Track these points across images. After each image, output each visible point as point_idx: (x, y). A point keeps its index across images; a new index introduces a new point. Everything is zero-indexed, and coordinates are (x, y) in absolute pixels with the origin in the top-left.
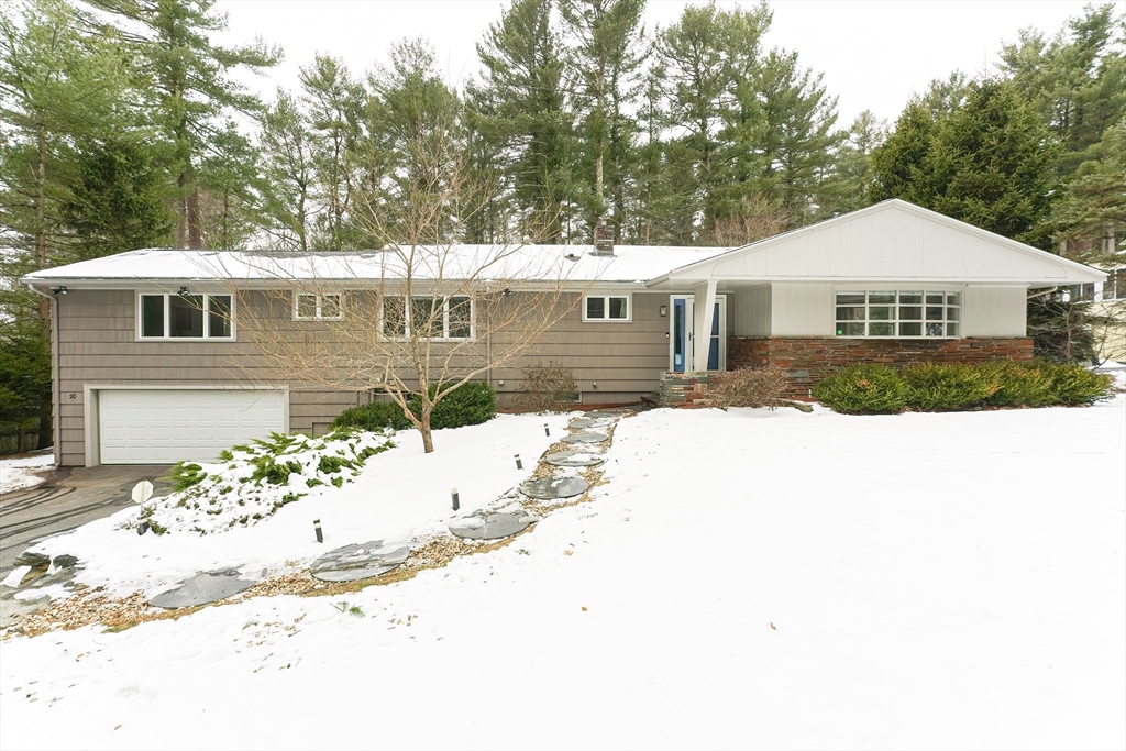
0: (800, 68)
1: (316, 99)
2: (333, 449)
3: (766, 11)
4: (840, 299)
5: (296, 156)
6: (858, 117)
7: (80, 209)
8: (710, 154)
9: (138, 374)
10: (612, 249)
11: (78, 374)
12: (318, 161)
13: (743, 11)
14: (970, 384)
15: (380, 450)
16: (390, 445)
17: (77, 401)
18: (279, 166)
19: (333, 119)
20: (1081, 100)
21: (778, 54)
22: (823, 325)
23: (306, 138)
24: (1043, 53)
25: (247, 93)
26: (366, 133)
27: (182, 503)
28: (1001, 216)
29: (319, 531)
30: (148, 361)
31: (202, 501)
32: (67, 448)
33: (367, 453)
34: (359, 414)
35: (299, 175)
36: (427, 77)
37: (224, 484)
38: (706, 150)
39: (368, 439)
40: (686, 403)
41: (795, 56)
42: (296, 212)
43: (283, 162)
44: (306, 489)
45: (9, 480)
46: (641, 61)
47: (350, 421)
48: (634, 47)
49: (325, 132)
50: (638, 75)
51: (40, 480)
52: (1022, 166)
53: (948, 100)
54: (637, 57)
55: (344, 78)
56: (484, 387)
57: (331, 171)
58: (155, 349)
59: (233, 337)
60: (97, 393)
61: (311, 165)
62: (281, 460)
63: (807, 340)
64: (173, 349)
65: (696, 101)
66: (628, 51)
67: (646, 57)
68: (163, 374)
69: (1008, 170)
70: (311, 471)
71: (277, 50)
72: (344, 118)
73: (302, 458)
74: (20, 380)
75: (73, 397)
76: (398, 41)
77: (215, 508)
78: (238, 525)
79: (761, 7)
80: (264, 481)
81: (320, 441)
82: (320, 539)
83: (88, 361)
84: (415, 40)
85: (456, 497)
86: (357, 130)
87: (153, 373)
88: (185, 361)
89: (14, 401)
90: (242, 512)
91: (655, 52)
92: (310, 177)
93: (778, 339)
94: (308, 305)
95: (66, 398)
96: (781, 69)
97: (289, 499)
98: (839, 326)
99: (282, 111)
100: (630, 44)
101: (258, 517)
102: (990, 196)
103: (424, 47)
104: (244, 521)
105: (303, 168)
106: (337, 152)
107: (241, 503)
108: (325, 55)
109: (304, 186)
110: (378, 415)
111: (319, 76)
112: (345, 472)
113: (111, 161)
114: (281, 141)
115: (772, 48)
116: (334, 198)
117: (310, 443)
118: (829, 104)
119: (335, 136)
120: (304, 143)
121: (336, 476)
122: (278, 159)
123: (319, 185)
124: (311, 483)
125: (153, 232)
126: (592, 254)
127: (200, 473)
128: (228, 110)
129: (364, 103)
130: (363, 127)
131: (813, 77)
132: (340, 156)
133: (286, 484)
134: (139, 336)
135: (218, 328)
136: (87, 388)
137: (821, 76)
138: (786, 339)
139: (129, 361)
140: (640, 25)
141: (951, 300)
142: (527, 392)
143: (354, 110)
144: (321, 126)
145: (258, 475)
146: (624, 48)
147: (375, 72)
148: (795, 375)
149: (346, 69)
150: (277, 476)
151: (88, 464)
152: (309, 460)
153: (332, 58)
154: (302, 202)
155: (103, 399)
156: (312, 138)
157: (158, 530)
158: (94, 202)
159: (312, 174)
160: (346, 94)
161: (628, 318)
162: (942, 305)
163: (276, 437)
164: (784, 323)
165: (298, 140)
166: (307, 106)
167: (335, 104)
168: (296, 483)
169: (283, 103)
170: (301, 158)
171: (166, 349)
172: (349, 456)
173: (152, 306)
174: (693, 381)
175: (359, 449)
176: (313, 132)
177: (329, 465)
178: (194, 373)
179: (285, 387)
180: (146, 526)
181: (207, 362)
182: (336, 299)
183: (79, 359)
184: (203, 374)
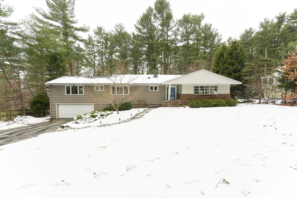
0: (212, 28)
1: (97, 37)
2: (102, 113)
3: (203, 15)
4: (195, 87)
5: (93, 50)
6: (228, 38)
7: (50, 67)
8: (189, 49)
9: (66, 101)
10: (157, 76)
11: (54, 101)
12: (98, 51)
13: (197, 15)
14: (210, 103)
15: (110, 114)
16: (112, 113)
18: (89, 52)
19: (102, 41)
21: (207, 24)
22: (192, 92)
23: (95, 46)
24: (269, 24)
25: (82, 38)
26: (109, 44)
27: (81, 120)
28: (235, 69)
29: (101, 122)
30: (67, 99)
31: (83, 119)
32: (53, 115)
33: (108, 114)
34: (107, 108)
35: (94, 55)
36: (123, 32)
37: (86, 118)
38: (188, 48)
39: (108, 112)
40: (166, 106)
41: (211, 25)
42: (93, 63)
43: (90, 52)
44: (98, 119)
45: (43, 121)
46: (173, 27)
47: (105, 110)
48: (172, 24)
49: (100, 44)
50: (173, 31)
51: (49, 121)
53: (249, 34)
54: (172, 27)
55: (104, 32)
56: (130, 103)
57: (101, 54)
58: (69, 96)
59: (83, 94)
60: (58, 105)
61: (96, 52)
62: (94, 114)
63: (188, 95)
64: (72, 97)
65: (186, 37)
66: (170, 25)
67: (175, 26)
68: (70, 101)
70: (99, 116)
71: (89, 27)
72: (104, 41)
73: (98, 114)
74: (42, 102)
75: (54, 105)
76: (116, 24)
77: (86, 120)
78: (89, 123)
79: (202, 14)
80: (92, 117)
81: (100, 112)
82: (101, 123)
83: (56, 99)
84: (120, 23)
85: (120, 119)
86: (107, 43)
87: (68, 101)
88: (75, 99)
89: (41, 106)
90: (90, 121)
91: (177, 25)
92: (96, 55)
93: (183, 95)
94: (97, 88)
95: (52, 106)
96: (207, 28)
97: (96, 120)
98: (195, 92)
99: (89, 40)
100: (171, 23)
101: (92, 122)
103: (122, 25)
104: (90, 122)
105: (95, 53)
106: (103, 49)
107: (89, 120)
108: (99, 26)
109: (95, 57)
110: (110, 108)
111: (98, 31)
112: (104, 117)
113: (56, 57)
114: (90, 46)
115: (206, 23)
116: (102, 60)
117: (98, 112)
118: (219, 36)
119: (102, 45)
120: (95, 47)
121: (103, 117)
122: (89, 51)
123: (98, 57)
124: (99, 118)
125: (65, 72)
126: (153, 77)
127: (82, 117)
128: (78, 42)
129: (109, 37)
130: (109, 43)
131: (215, 30)
132: (103, 50)
133: (95, 118)
134: (66, 94)
135: (81, 92)
136: (56, 104)
137: (217, 30)
138: (185, 95)
139: (64, 99)
140: (173, 19)
141: (215, 87)
142: (138, 104)
143: (106, 39)
144: (99, 43)
145: (91, 117)
146: (170, 24)
147: (111, 31)
148: (186, 101)
149: (104, 29)
150: (94, 117)
151: (57, 118)
152: (99, 115)
153: (101, 27)
154: (94, 61)
155: (59, 106)
156: (97, 46)
157: (78, 123)
158: (53, 66)
159: (97, 54)
160: (104, 35)
161: (158, 90)
163: (93, 112)
164: (184, 92)
165: (93, 46)
166: (95, 38)
167: (102, 38)
168: (97, 118)
169: (90, 38)
170: (94, 50)
171: (71, 97)
172: (105, 114)
173: (68, 88)
174: (167, 102)
175: (107, 113)
176: (97, 44)
177: (102, 115)
178: (76, 101)
179: (93, 104)
180: (76, 123)
181: (79, 99)
182: (103, 87)
183: (54, 98)
184: (78, 101)
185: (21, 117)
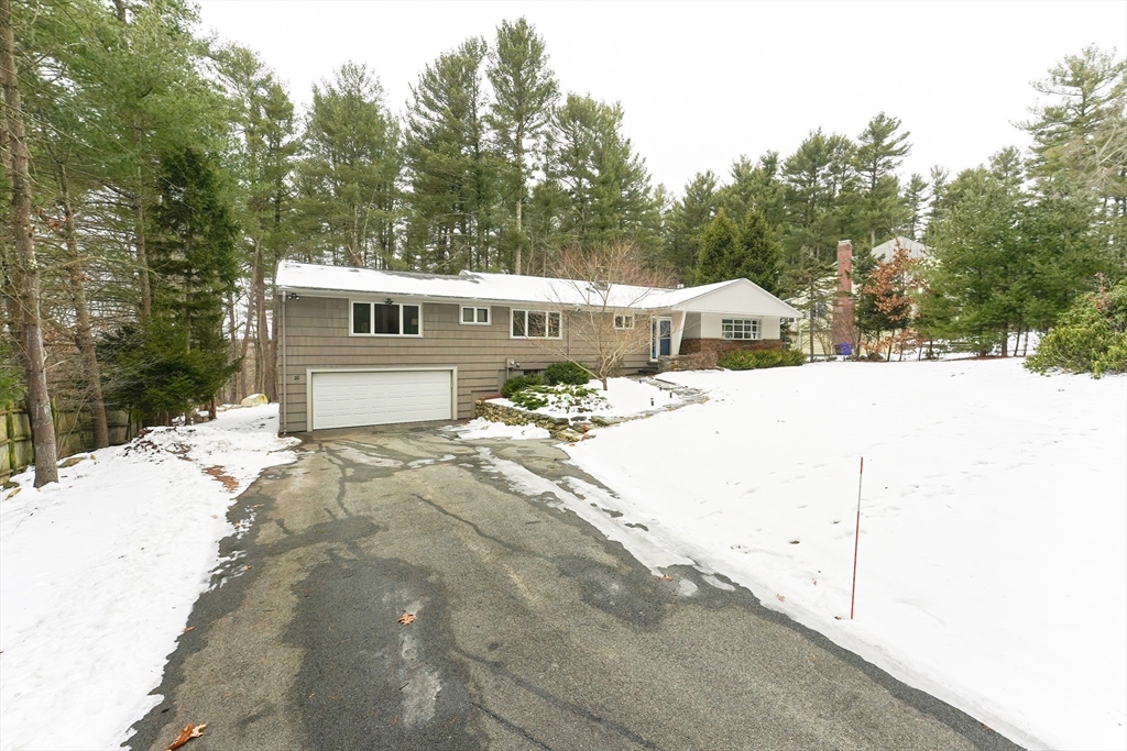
4: (724, 321)
9: (351, 360)
11: (301, 361)
17: (301, 381)
20: (767, 205)
22: (720, 333)
30: (358, 351)
32: (292, 418)
40: (672, 370)
52: (769, 259)
58: (363, 342)
59: (420, 334)
63: (714, 340)
64: (377, 343)
68: (369, 359)
69: (765, 260)
75: (297, 378)
83: (311, 351)
87: (362, 360)
88: (387, 350)
93: (704, 339)
94: (469, 313)
95: (291, 380)
98: (725, 334)
102: (759, 272)
134: (352, 333)
135: (411, 328)
136: (309, 372)
138: (707, 340)
139: (345, 351)
141: (754, 322)
151: (310, 430)
161: (633, 327)
162: (754, 324)
164: (706, 333)
171: (372, 343)
173: (362, 311)
174: (674, 359)
178: (392, 360)
179: (455, 368)
181: (402, 351)
182: (486, 311)
183: (302, 351)
184: (399, 360)
185: (172, 433)
